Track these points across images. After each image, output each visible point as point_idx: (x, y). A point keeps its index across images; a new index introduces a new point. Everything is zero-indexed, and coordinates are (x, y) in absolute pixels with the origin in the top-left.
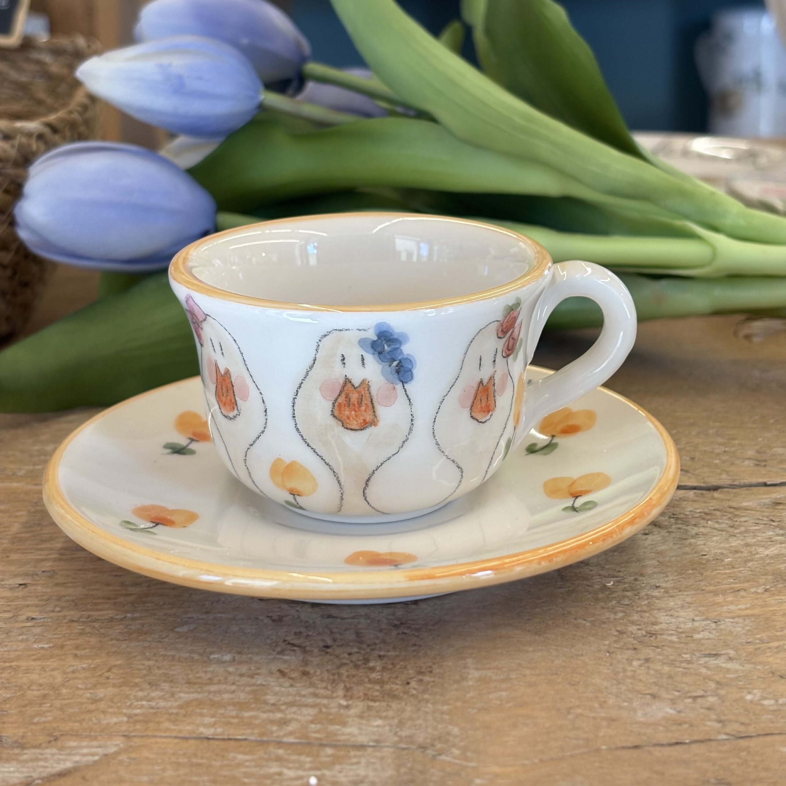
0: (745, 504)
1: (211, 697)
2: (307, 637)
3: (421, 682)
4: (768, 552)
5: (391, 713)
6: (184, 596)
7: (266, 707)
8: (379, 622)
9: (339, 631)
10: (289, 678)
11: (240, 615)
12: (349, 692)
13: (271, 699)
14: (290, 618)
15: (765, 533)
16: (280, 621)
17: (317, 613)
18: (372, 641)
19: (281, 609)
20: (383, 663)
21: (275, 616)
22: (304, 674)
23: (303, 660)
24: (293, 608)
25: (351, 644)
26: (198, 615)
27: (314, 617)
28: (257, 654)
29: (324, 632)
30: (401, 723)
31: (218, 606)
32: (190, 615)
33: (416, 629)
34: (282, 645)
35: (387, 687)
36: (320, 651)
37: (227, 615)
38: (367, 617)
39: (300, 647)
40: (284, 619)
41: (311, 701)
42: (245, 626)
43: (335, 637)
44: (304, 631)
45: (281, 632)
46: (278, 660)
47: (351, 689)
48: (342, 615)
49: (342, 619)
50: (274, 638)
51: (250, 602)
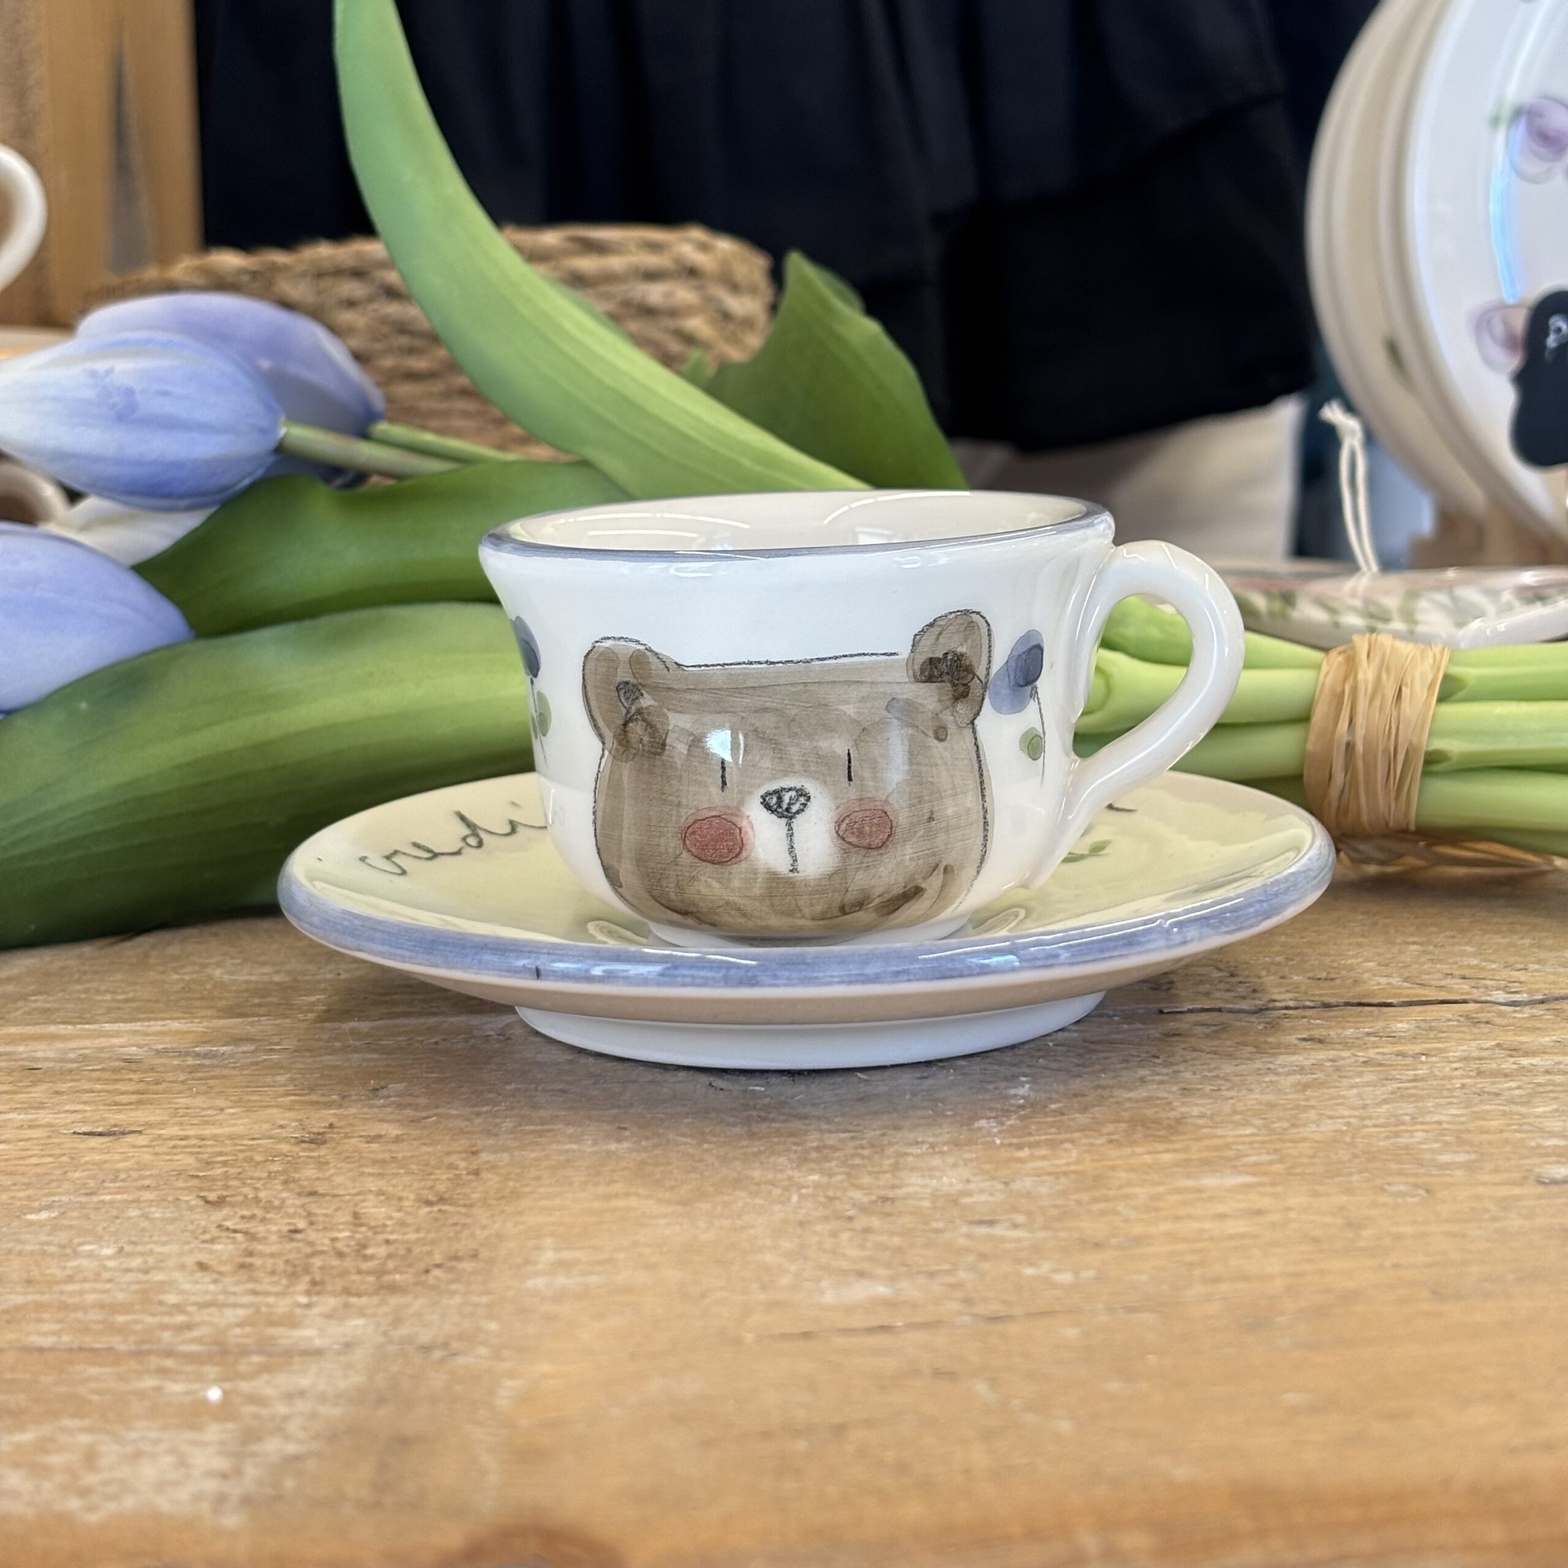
1: (64, 1298)
2: (263, 1220)
3: (452, 1269)
4: (1131, 1095)
5: (385, 1309)
6: (53, 1174)
7: (160, 1309)
8: (400, 1199)
9: (325, 1211)
10: (214, 1271)
11: (148, 1195)
12: (316, 1287)
13: (172, 1298)
14: (240, 1198)
15: (1136, 1072)
16: (220, 1202)
17: (290, 1190)
18: (380, 1223)
19: (226, 1187)
20: (391, 1249)
21: (212, 1196)
22: (242, 1266)
23: (246, 1250)
24: (249, 1185)
25: (341, 1227)
26: (72, 1197)
27: (284, 1195)
28: (164, 1244)
29: (295, 1213)
30: (397, 1321)
31: (111, 1185)
32: (56, 1198)
33: (465, 1206)
34: (215, 1232)
35: (387, 1278)
36: (280, 1237)
37: (125, 1197)
38: (380, 1193)
39: (246, 1233)
40: (228, 1199)
41: (245, 1299)
42: (153, 1209)
43: (314, 1219)
44: (259, 1213)
45: (218, 1215)
46: (200, 1250)
47: (322, 1283)
48: (336, 1192)
49: (334, 1196)
50: (203, 1223)
51: (173, 1178)
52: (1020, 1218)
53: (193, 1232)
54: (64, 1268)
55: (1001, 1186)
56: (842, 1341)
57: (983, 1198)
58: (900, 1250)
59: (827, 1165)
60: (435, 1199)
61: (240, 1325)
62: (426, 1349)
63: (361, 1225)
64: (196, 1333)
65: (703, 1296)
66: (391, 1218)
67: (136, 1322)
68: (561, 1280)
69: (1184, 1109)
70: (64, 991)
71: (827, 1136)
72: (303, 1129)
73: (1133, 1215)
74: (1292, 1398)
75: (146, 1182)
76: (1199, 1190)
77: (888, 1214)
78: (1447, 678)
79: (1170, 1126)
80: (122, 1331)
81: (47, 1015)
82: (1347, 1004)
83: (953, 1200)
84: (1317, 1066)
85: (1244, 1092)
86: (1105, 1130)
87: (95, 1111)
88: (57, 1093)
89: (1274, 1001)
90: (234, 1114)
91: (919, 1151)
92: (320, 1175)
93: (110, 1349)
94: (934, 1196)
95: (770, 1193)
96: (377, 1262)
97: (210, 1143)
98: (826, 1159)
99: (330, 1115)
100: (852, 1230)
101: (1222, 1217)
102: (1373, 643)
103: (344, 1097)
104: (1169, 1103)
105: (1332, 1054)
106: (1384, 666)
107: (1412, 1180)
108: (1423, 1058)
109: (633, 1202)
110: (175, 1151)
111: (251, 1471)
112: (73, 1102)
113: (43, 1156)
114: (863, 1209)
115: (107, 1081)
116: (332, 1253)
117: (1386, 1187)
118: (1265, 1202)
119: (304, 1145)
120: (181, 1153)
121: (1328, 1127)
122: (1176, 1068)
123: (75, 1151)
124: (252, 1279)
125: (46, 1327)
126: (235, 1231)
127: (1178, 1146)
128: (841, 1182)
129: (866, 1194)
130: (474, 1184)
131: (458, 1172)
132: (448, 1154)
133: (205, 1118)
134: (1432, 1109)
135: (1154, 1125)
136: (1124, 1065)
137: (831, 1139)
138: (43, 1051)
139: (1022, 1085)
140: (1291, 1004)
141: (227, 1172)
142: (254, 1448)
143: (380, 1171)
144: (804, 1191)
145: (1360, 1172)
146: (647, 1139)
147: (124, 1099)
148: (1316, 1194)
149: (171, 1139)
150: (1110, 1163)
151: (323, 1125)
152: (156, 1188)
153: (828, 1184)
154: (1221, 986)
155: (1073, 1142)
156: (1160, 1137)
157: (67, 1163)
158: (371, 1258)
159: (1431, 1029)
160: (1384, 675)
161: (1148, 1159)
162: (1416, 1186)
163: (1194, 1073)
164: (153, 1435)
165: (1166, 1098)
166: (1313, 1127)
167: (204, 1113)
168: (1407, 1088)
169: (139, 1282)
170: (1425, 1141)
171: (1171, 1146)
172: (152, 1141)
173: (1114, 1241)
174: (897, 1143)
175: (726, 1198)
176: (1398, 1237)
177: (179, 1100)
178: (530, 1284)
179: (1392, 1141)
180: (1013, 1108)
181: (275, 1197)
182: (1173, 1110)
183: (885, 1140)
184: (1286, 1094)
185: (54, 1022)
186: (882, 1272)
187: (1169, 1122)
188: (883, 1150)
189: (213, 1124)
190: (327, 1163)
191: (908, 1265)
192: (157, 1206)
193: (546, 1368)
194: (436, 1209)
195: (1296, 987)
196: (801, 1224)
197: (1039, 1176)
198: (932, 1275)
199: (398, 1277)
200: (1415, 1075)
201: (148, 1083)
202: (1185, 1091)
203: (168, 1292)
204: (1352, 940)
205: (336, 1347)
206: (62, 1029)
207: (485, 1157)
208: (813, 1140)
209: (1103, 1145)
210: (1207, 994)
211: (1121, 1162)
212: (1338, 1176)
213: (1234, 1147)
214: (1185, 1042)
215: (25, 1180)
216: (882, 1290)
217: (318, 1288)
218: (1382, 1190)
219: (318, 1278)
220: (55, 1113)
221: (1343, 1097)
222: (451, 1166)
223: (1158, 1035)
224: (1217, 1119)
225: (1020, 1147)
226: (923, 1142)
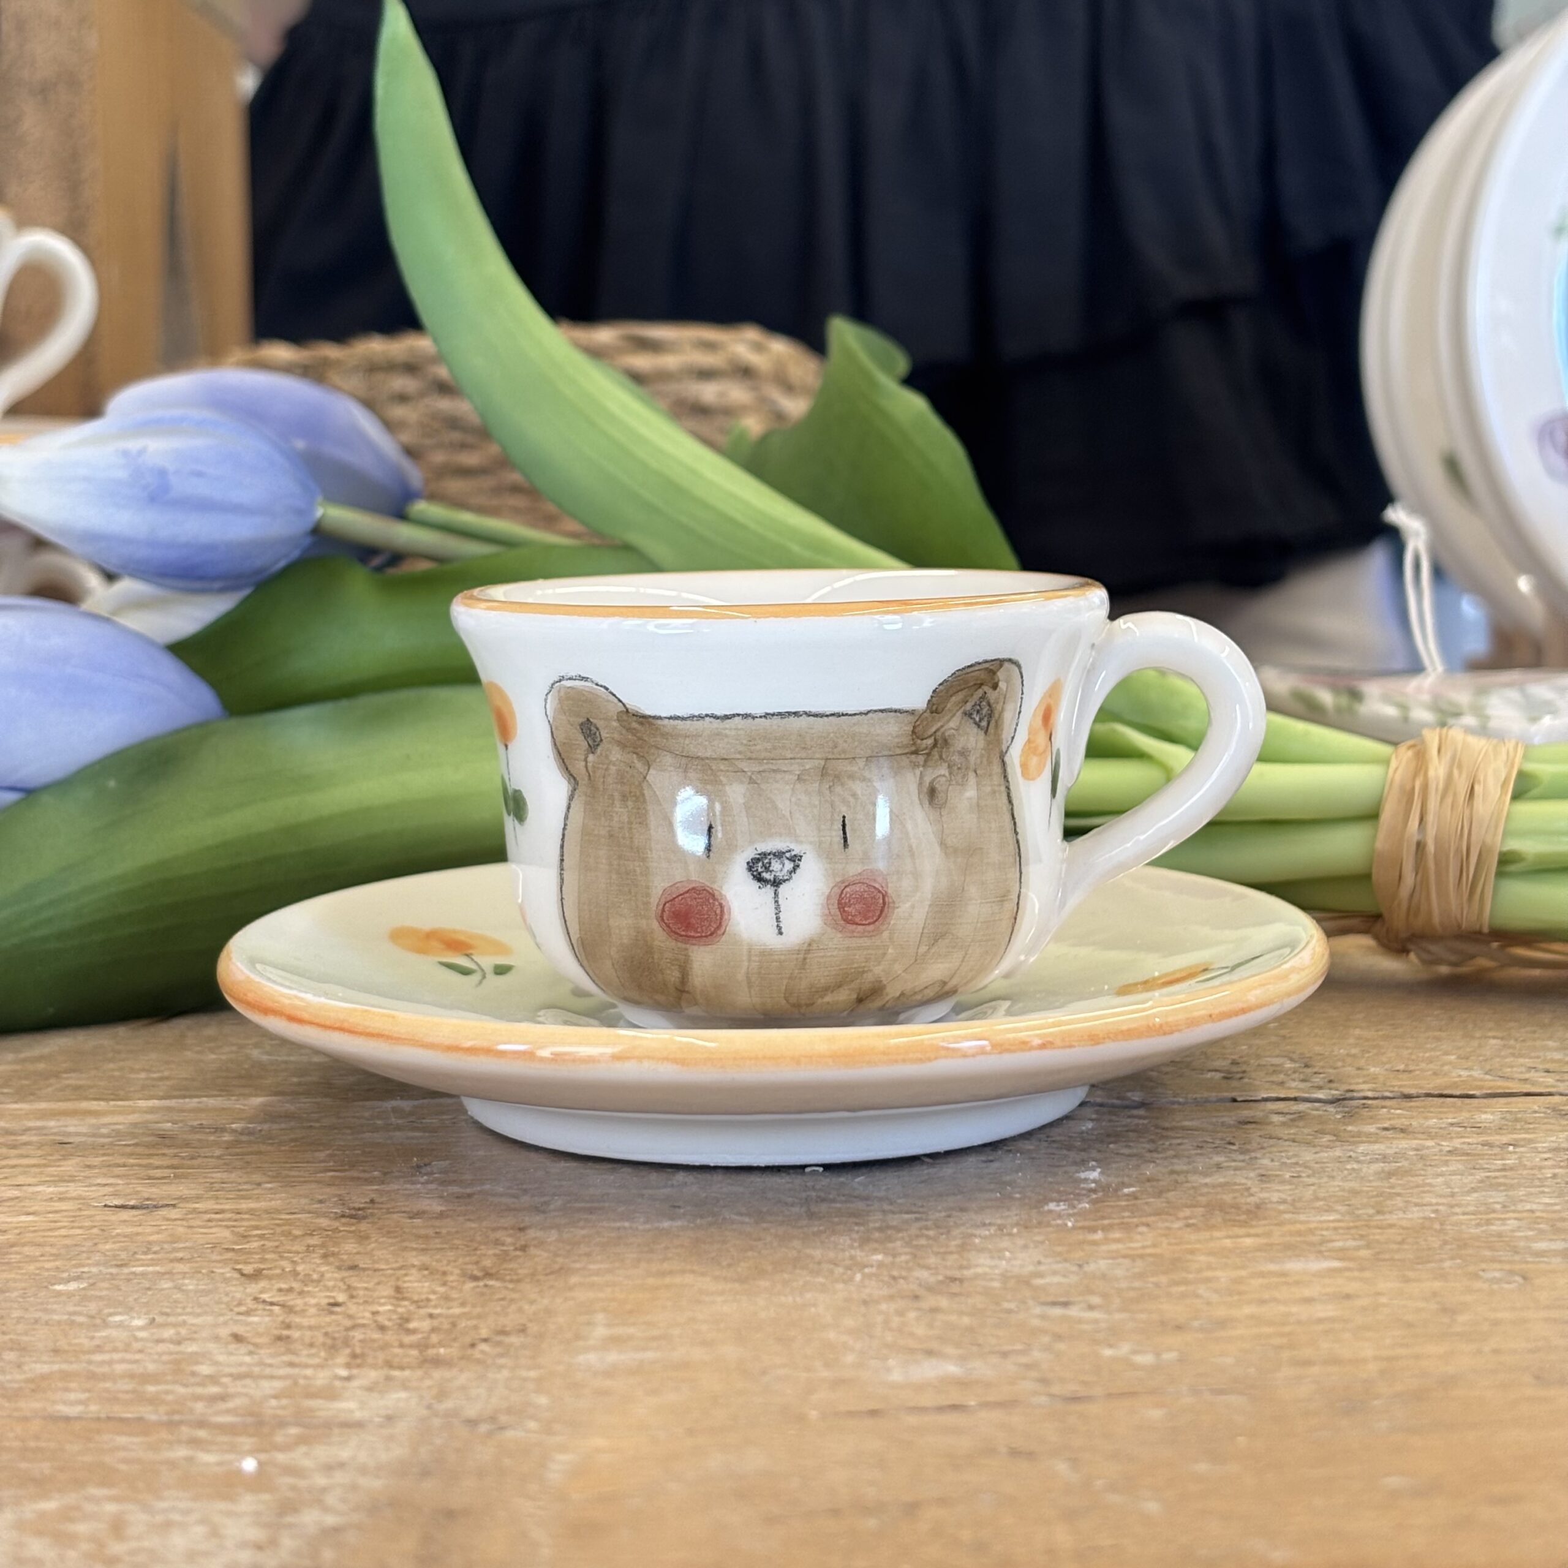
0: (1187, 1123)
1: (92, 1368)
2: (301, 1293)
3: (499, 1344)
4: (1208, 1180)
5: (428, 1382)
6: (84, 1246)
7: (192, 1380)
8: (444, 1273)
9: (365, 1285)
10: (249, 1343)
11: (180, 1267)
12: (356, 1360)
13: (205, 1369)
14: (278, 1271)
15: (1211, 1158)
16: (256, 1276)
17: (329, 1264)
18: (424, 1297)
19: (263, 1260)
20: (436, 1323)
21: (248, 1269)
22: (279, 1338)
23: (283, 1322)
24: (287, 1258)
25: (383, 1301)
26: (101, 1268)
27: (323, 1269)
28: (199, 1315)
29: (334, 1287)
30: (442, 1394)
31: (143, 1257)
32: (86, 1269)
33: (511, 1281)
34: (251, 1305)
35: (431, 1352)
36: (319, 1310)
37: (158, 1268)
38: (424, 1267)
39: (283, 1306)
40: (265, 1272)
41: (282, 1372)
42: (187, 1281)
43: (355, 1293)
44: (296, 1285)
45: (253, 1288)
46: (236, 1322)
47: (363, 1355)
48: (377, 1266)
49: (375, 1270)
50: (238, 1295)
51: (209, 1251)
52: (1096, 1300)
53: (227, 1304)
54: (93, 1338)
55: (1075, 1269)
56: (912, 1420)
57: (1056, 1279)
58: (971, 1330)
59: (890, 1245)
60: (479, 1274)
61: (275, 1397)
62: (472, 1423)
63: (404, 1299)
64: (230, 1405)
65: (764, 1373)
66: (434, 1292)
67: (167, 1392)
68: (613, 1357)
69: (1264, 1195)
70: (97, 1069)
71: (890, 1216)
72: (343, 1204)
73: (1215, 1298)
74: (1394, 1481)
75: (180, 1255)
76: (1283, 1274)
77: (955, 1295)
78: (1522, 776)
79: (1249, 1212)
80: (154, 1401)
81: (79, 1092)
82: (1428, 1095)
83: (1024, 1281)
84: (1400, 1155)
85: (1325, 1179)
86: (1181, 1214)
87: (128, 1184)
88: (89, 1166)
89: (1352, 1091)
90: (271, 1189)
91: (987, 1233)
92: (361, 1249)
93: (140, 1419)
94: (1005, 1277)
95: (832, 1272)
96: (420, 1336)
97: (246, 1216)
98: (890, 1239)
99: (370, 1191)
100: (919, 1309)
101: (1309, 1301)
102: (1444, 736)
103: (385, 1174)
104: (1248, 1189)
105: (1415, 1143)
106: (1456, 762)
107: (1507, 1267)
108: (1511, 1148)
109: (689, 1279)
110: (210, 1224)
111: (288, 1542)
112: (105, 1175)
113: (72, 1228)
114: (930, 1289)
115: (140, 1156)
116: (374, 1325)
117: (1481, 1273)
118: (1352, 1287)
119: (344, 1220)
120: (216, 1226)
121: (1415, 1215)
122: (1253, 1155)
123: (106, 1224)
124: (289, 1351)
125: (72, 1396)
126: (272, 1304)
127: (1259, 1230)
128: (907, 1262)
129: (932, 1274)
130: (521, 1260)
131: (505, 1248)
132: (494, 1230)
133: (242, 1193)
134: (1522, 1198)
135: (1233, 1210)
136: (1199, 1151)
137: (894, 1220)
138: (74, 1127)
139: (1093, 1169)
140: (1370, 1094)
141: (263, 1245)
142: (289, 1519)
143: (423, 1246)
144: (867, 1270)
145: (1452, 1258)
146: (702, 1217)
147: (158, 1173)
148: (1407, 1280)
149: (205, 1212)
150: (1189, 1246)
151: (363, 1201)
152: (190, 1260)
153: (893, 1263)
154: (1296, 1076)
155: (1148, 1225)
156: (1239, 1221)
157: (97, 1235)
158: (414, 1332)
159: (1517, 1120)
160: (1456, 772)
161: (1228, 1243)
162: (1511, 1272)
163: (1272, 1160)
164: (182, 1505)
165: (1243, 1184)
166: (1401, 1215)
167: (240, 1187)
168: (1496, 1178)
169: (171, 1353)
170: (1519, 1229)
171: (1252, 1231)
172: (186, 1214)
173: (1196, 1324)
174: (963, 1225)
175: (786, 1276)
176: (1496, 1323)
177: (214, 1175)
178: (581, 1358)
179: (1484, 1228)
180: (1084, 1192)
181: (314, 1271)
182: (1252, 1195)
183: (951, 1221)
184: (1370, 1181)
185: (87, 1099)
186: (950, 1350)
187: (1248, 1207)
188: (949, 1232)
189: (250, 1198)
190: (367, 1237)
191: (979, 1345)
192: (191, 1278)
193: (600, 1442)
194: (481, 1284)
195: (1374, 1078)
196: (865, 1303)
197: (1114, 1258)
198: (1005, 1355)
199: (442, 1351)
200: (1504, 1164)
201: (183, 1158)
202: (1264, 1177)
203: (202, 1364)
204: (1430, 1034)
205: (377, 1420)
206: (94, 1105)
207: (532, 1233)
208: (875, 1220)
209: (1180, 1229)
210: (1282, 1083)
211: (1198, 1246)
212: (1429, 1262)
213: (1319, 1232)
214: (1260, 1130)
215: (54, 1251)
216: (952, 1369)
217: (359, 1361)
218: (1476, 1276)
219: (358, 1351)
220: (86, 1186)
221: (1430, 1185)
222: (497, 1242)
223: (1232, 1122)
224: (1299, 1205)
225: (1093, 1230)
226: (990, 1224)
